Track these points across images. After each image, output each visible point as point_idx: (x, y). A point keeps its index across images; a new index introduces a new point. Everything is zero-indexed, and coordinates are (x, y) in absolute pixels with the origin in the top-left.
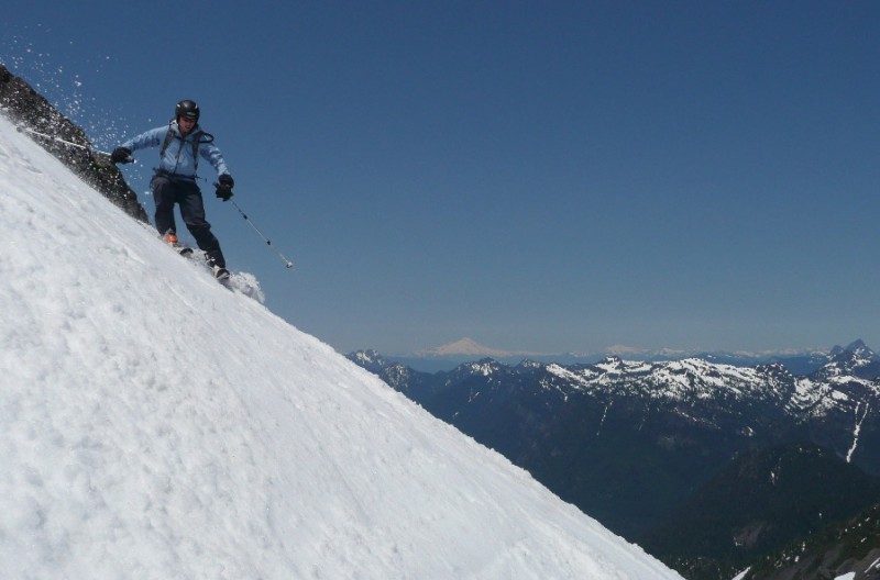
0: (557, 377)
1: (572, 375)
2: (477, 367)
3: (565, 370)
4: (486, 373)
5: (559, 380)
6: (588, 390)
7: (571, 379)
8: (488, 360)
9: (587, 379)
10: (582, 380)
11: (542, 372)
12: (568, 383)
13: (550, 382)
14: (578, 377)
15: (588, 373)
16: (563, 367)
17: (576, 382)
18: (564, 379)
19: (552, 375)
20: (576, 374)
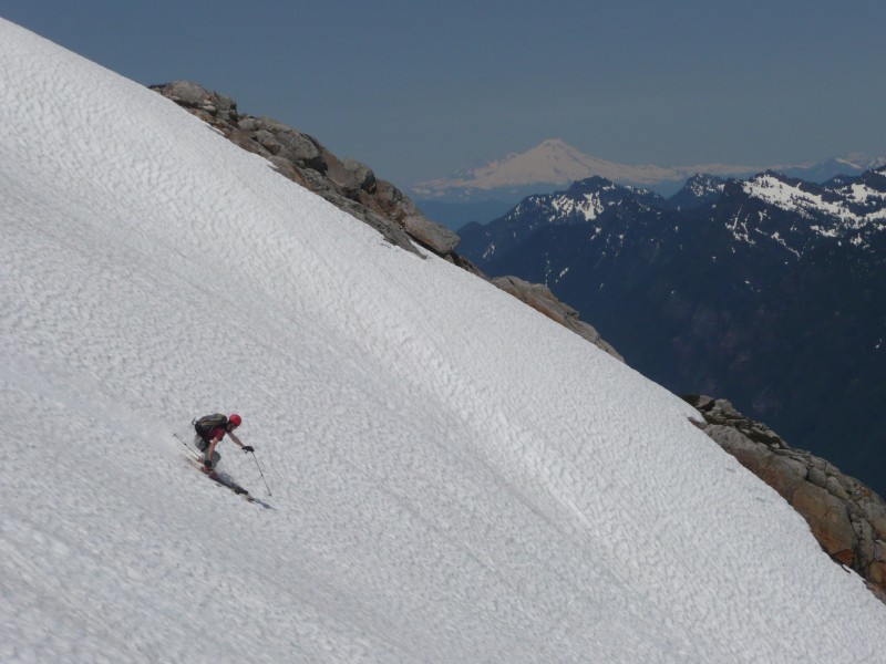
0: (774, 209)
1: (817, 201)
2: (566, 205)
3: (797, 192)
4: (590, 215)
5: (778, 216)
6: (854, 233)
7: (813, 211)
8: (594, 184)
9: (859, 209)
10: (846, 214)
11: (735, 199)
12: (805, 223)
13: (754, 222)
14: (833, 208)
15: (860, 193)
16: (792, 183)
17: (827, 220)
18: (792, 215)
19: (759, 203)
20: (829, 198)
